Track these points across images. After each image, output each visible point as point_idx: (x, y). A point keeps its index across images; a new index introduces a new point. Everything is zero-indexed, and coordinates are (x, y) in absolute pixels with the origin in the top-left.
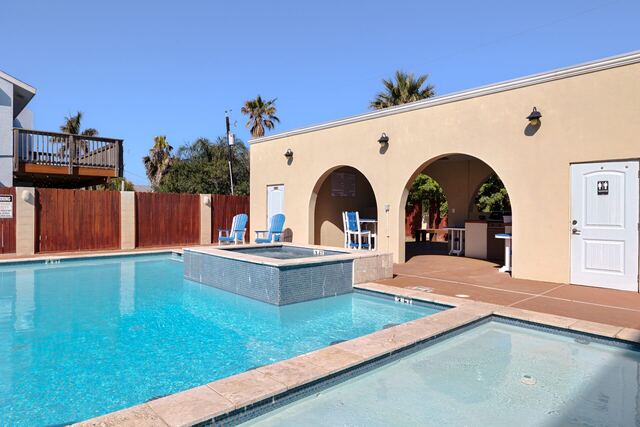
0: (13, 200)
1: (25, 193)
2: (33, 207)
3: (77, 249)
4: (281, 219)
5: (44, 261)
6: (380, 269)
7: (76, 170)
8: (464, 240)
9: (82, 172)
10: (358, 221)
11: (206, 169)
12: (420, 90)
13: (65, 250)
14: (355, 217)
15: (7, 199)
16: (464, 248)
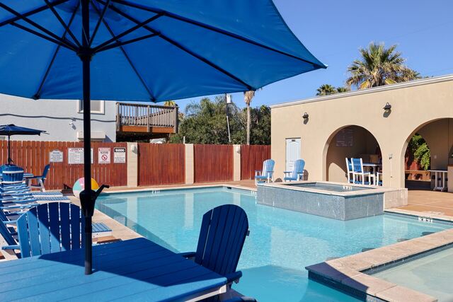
0: (126, 151)
1: (132, 146)
2: (137, 155)
3: (160, 184)
4: (302, 163)
5: (151, 191)
6: (400, 199)
7: (151, 128)
8: (446, 180)
9: (154, 131)
10: (362, 165)
11: (209, 122)
12: (389, 57)
13: (153, 184)
14: (359, 162)
15: (123, 150)
16: (446, 185)
